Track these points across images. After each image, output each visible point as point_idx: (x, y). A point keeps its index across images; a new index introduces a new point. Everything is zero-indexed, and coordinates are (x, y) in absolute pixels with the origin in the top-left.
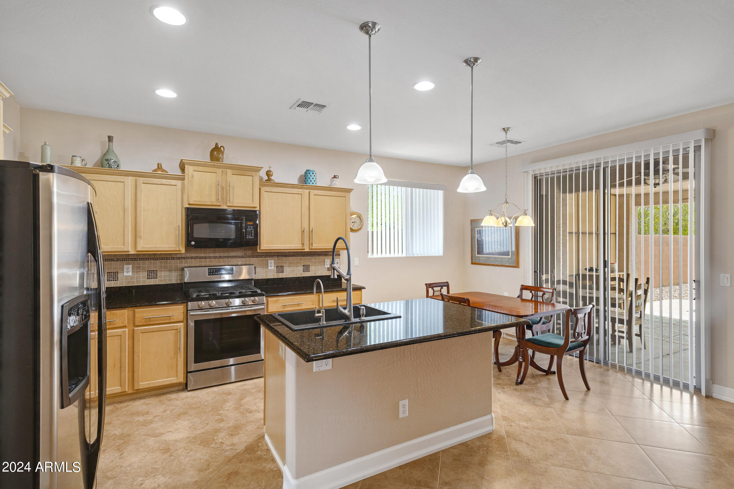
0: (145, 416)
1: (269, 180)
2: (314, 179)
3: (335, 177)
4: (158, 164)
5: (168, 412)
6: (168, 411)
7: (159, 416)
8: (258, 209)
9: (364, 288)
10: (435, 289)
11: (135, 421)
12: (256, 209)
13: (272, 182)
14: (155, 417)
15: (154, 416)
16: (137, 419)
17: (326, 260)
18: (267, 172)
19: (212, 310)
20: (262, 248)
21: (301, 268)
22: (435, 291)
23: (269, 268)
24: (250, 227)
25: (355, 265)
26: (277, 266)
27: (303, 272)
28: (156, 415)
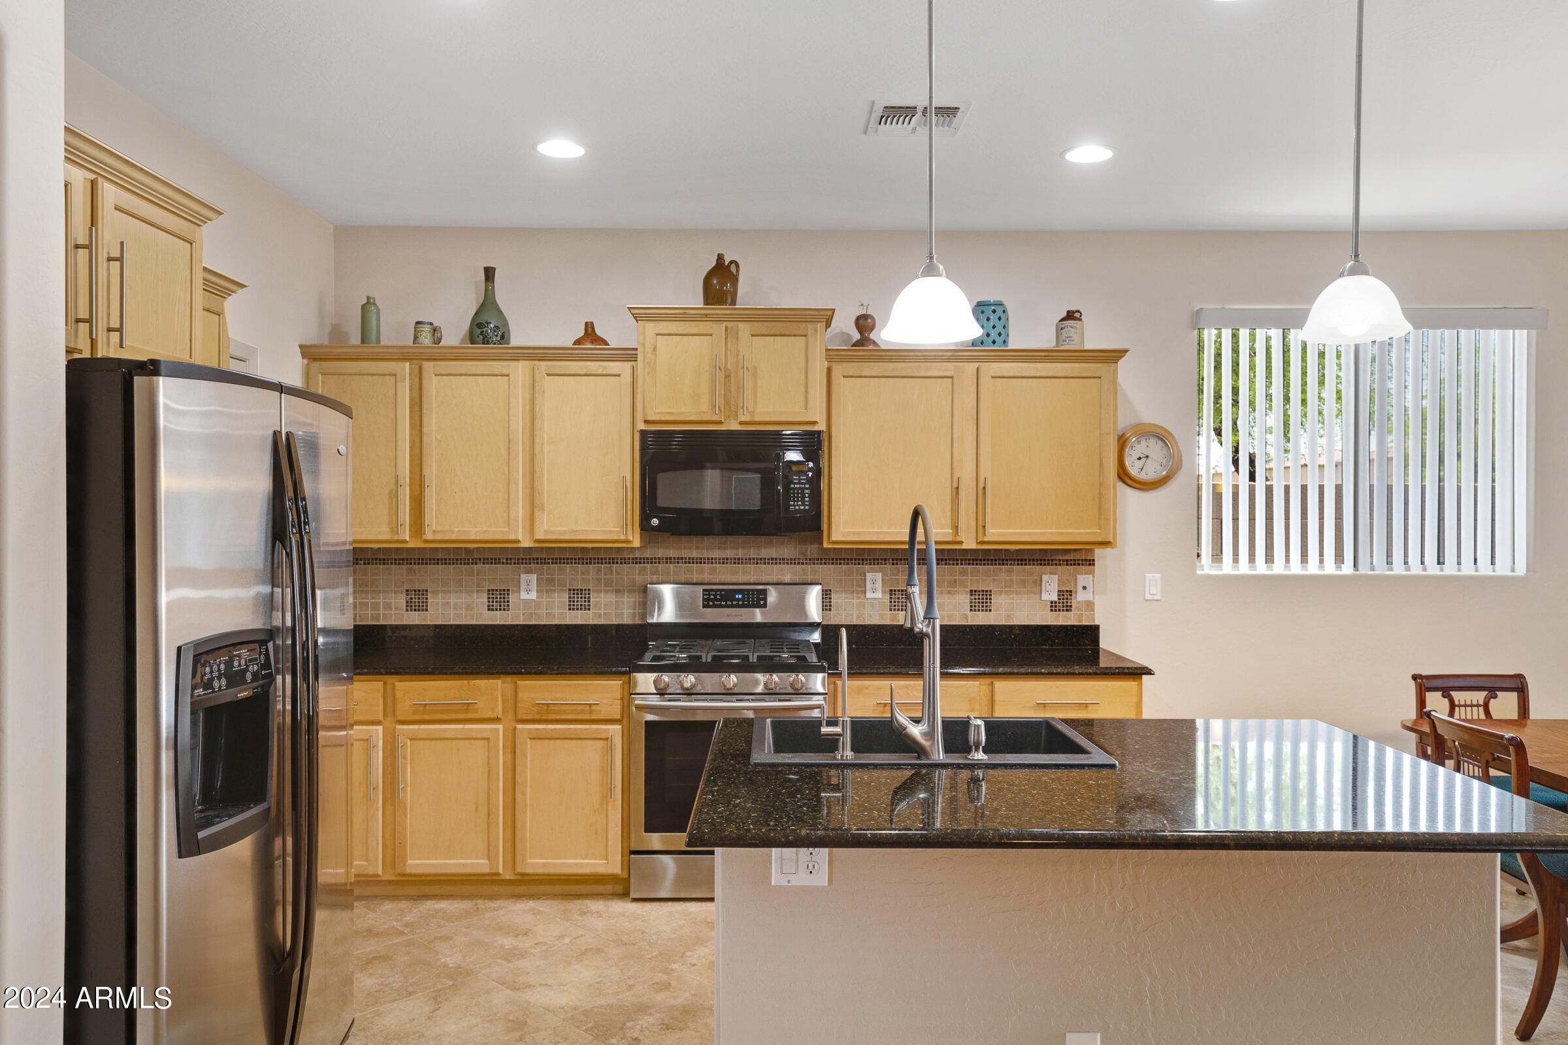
0: (520, 938)
1: (863, 341)
2: (999, 328)
3: (1071, 316)
4: (586, 323)
5: (567, 940)
6: (569, 937)
7: (545, 944)
8: (821, 427)
9: (1149, 672)
10: (1459, 696)
11: (496, 944)
12: (816, 428)
13: (871, 347)
14: (536, 944)
15: (536, 942)
16: (500, 942)
17: (1045, 577)
18: (858, 319)
19: (686, 699)
20: (834, 538)
21: (964, 600)
22: (1460, 706)
23: (869, 595)
24: (800, 479)
25: (1148, 597)
26: (891, 590)
27: (971, 610)
28: (541, 940)
